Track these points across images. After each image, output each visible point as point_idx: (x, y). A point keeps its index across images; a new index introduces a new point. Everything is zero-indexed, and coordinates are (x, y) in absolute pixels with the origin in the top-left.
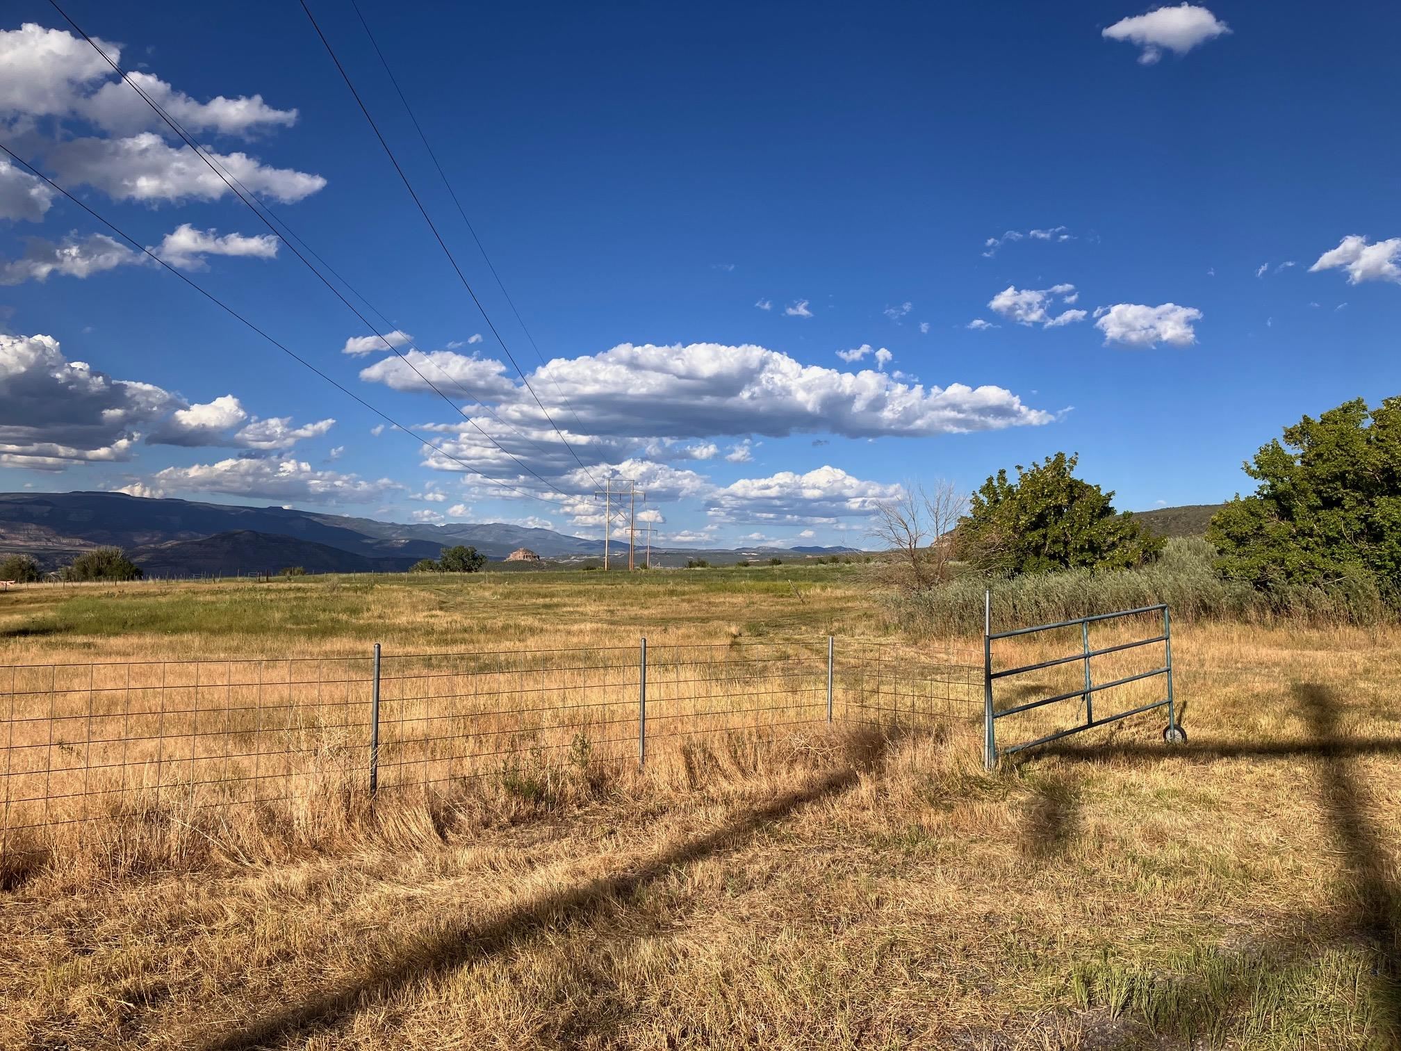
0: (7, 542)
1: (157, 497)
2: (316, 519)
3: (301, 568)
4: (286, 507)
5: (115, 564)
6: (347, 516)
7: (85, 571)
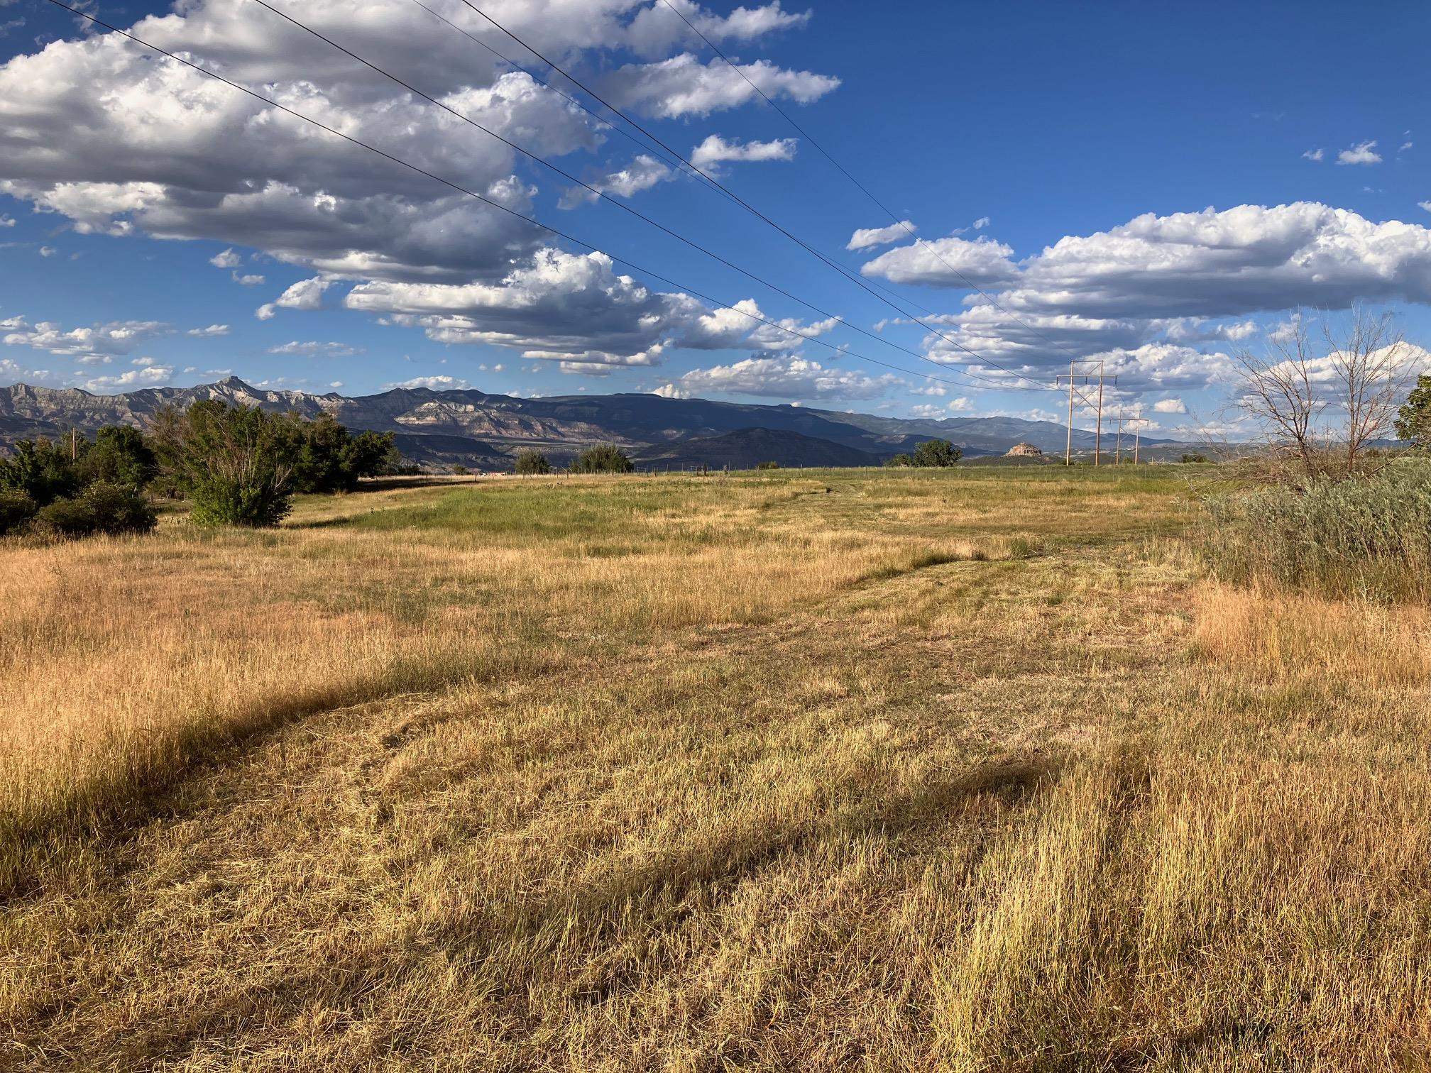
0: (566, 439)
1: (685, 398)
2: (821, 416)
3: (774, 463)
4: (795, 405)
5: (612, 458)
6: (849, 412)
7: (588, 464)
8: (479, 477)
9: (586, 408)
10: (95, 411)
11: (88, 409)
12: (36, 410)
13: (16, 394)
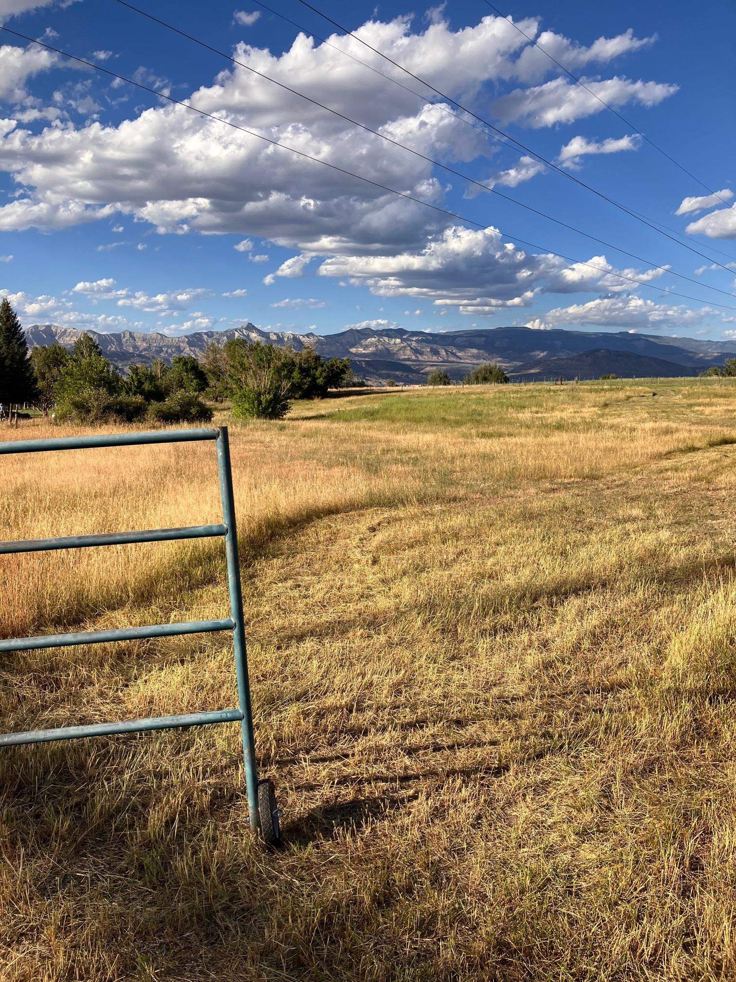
0: (462, 361)
1: (548, 329)
2: (652, 340)
3: (614, 375)
4: (631, 332)
5: (494, 373)
6: (674, 336)
7: (477, 378)
8: (405, 388)
9: (477, 338)
10: (168, 347)
11: (164, 346)
12: (135, 347)
13: (124, 337)
